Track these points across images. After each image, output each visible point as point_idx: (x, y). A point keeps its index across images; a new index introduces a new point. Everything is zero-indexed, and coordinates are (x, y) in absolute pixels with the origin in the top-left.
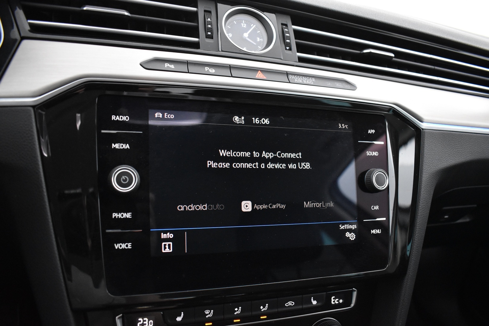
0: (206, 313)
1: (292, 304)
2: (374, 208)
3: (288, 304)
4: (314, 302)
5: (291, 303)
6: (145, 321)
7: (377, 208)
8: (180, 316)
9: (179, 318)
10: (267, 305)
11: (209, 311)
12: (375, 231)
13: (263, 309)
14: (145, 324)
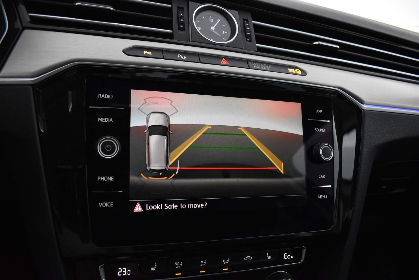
3: (247, 258)
4: (269, 258)
5: (249, 257)
6: (124, 270)
7: (323, 176)
10: (228, 258)
11: (178, 263)
12: (322, 196)
13: (225, 262)
14: (124, 273)
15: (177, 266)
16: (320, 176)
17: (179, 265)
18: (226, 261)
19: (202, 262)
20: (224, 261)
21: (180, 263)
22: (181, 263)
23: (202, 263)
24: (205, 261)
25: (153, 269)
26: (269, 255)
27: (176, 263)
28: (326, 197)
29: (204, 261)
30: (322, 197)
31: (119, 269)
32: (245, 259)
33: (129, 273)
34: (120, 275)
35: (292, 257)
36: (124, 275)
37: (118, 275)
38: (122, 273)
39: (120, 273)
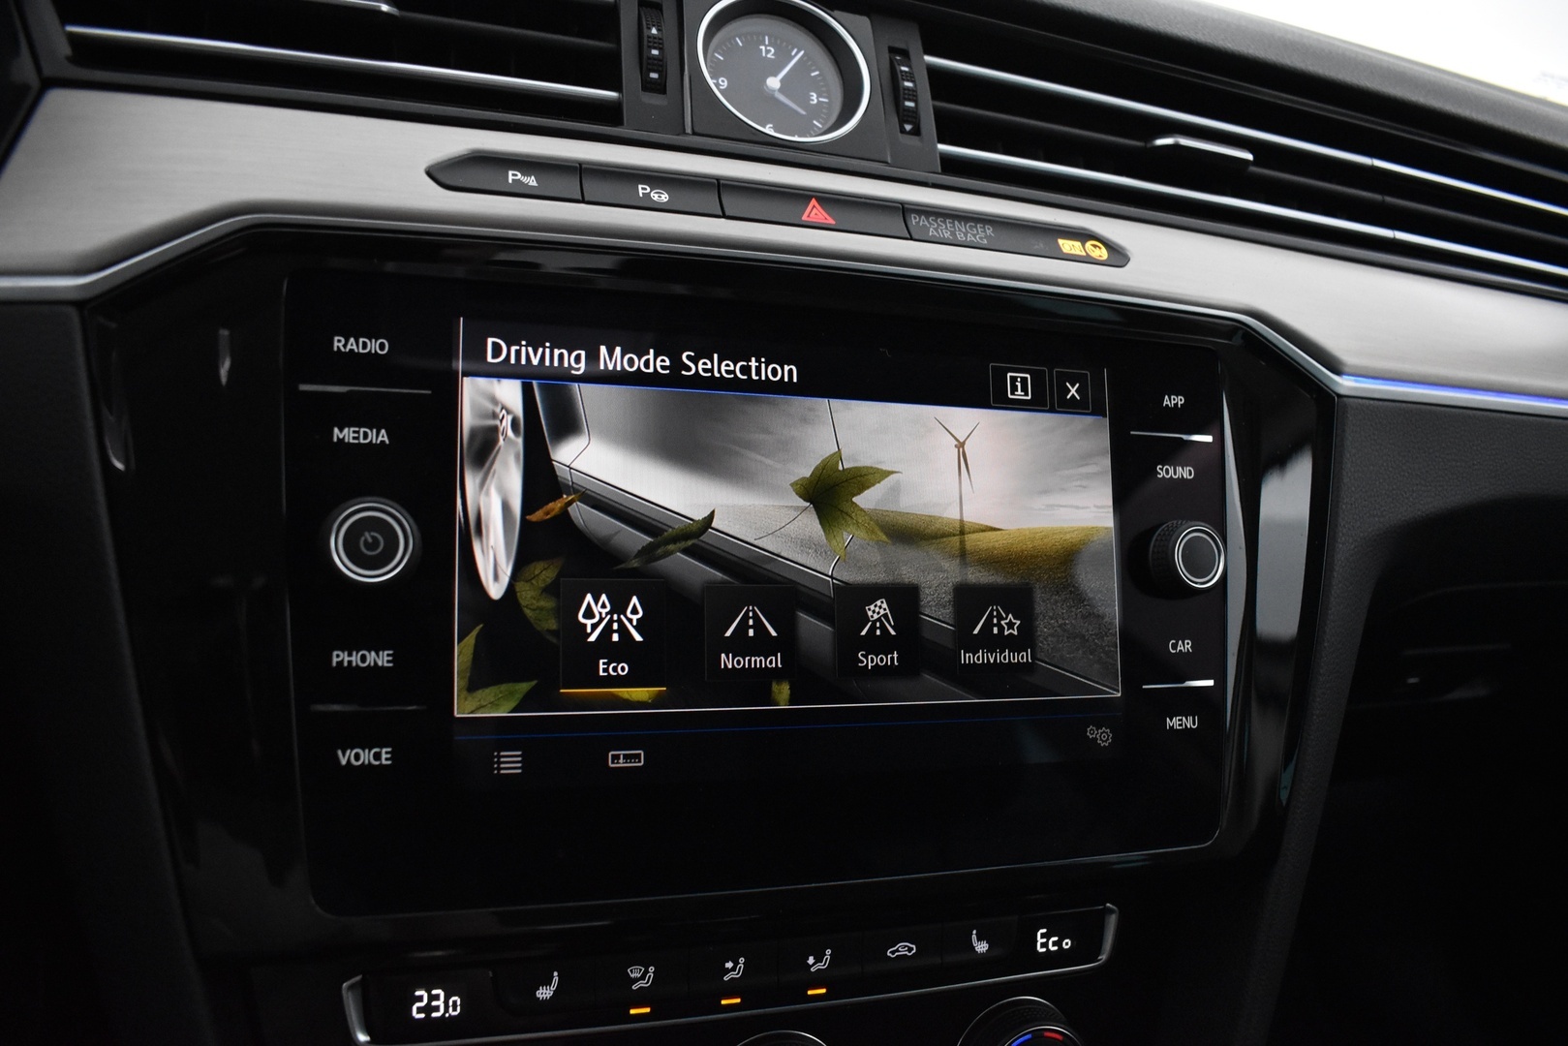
0: (632, 976)
1: (910, 950)
2: (1179, 648)
3: (897, 951)
4: (982, 947)
5: (906, 946)
6: (437, 997)
7: (1185, 646)
8: (548, 983)
9: (545, 991)
10: (828, 952)
11: (641, 970)
12: (1179, 720)
13: (814, 964)
14: (437, 1009)
15: (637, 980)
16: (1175, 646)
17: (643, 978)
18: (818, 960)
19: (729, 965)
20: (811, 960)
21: (646, 972)
22: (652, 969)
23: (728, 971)
24: (742, 960)
25: (544, 993)
26: (980, 939)
27: (631, 971)
28: (1194, 724)
29: (736, 963)
30: (1180, 725)
31: (418, 993)
32: (889, 954)
33: (455, 1010)
34: (422, 1016)
35: (1067, 944)
36: (434, 1015)
37: (413, 1018)
38: (428, 1009)
39: (420, 1010)
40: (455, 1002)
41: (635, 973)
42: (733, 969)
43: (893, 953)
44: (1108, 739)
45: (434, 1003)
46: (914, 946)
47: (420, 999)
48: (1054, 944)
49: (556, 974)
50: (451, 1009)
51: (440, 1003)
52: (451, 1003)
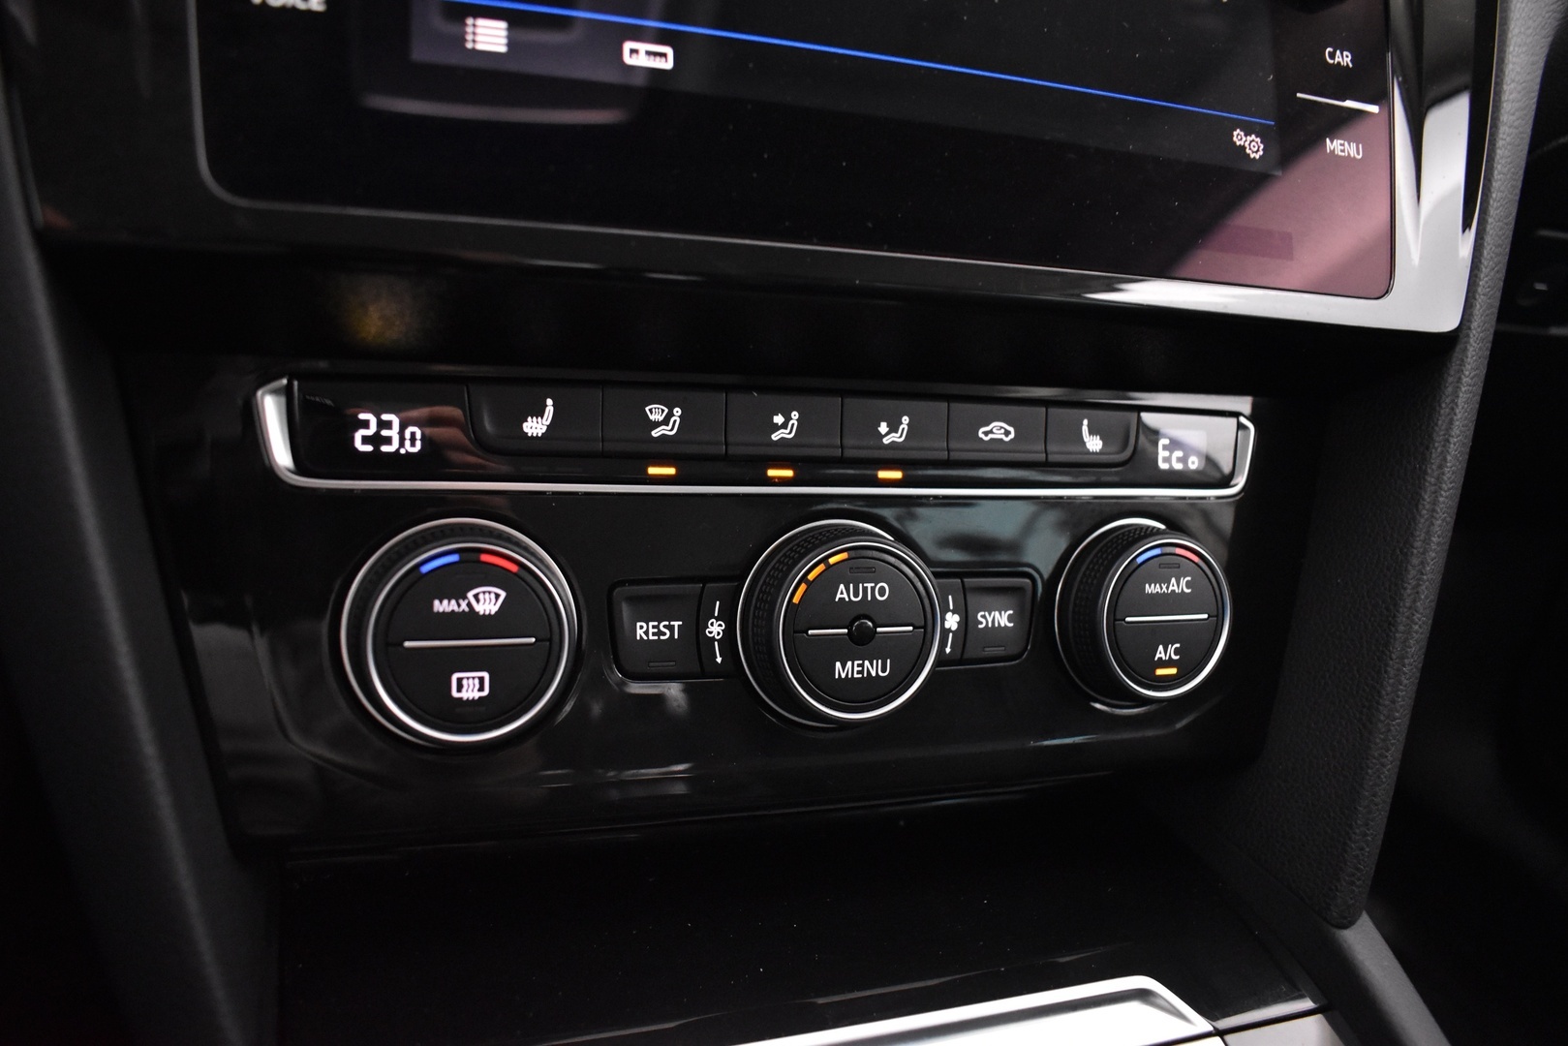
0: (652, 417)
1: (1007, 433)
2: (1337, 60)
3: (991, 432)
4: (1094, 444)
5: (1001, 428)
6: (388, 425)
7: (1344, 59)
8: (540, 414)
9: (535, 425)
10: (905, 420)
11: (663, 411)
12: (1341, 145)
13: (887, 434)
14: (388, 441)
15: (657, 424)
16: (1332, 56)
17: (666, 422)
18: (893, 428)
19: (779, 419)
20: (883, 428)
21: (670, 415)
22: (677, 411)
23: (777, 428)
24: (795, 415)
25: (535, 427)
26: (1091, 432)
27: (651, 410)
28: (1358, 154)
29: (788, 418)
30: (1343, 151)
31: (362, 416)
32: (981, 435)
33: (413, 444)
34: (369, 448)
35: (1193, 463)
36: (385, 449)
37: (356, 449)
38: (376, 440)
39: (366, 440)
40: (413, 434)
41: (656, 412)
42: (784, 426)
43: (986, 433)
44: (1258, 150)
45: (385, 433)
46: (1011, 429)
47: (366, 424)
48: (1179, 460)
49: (549, 402)
50: (407, 443)
51: (393, 433)
52: (408, 435)
